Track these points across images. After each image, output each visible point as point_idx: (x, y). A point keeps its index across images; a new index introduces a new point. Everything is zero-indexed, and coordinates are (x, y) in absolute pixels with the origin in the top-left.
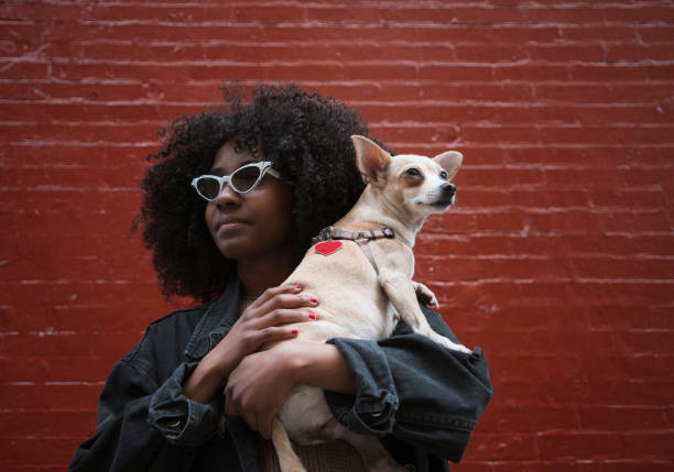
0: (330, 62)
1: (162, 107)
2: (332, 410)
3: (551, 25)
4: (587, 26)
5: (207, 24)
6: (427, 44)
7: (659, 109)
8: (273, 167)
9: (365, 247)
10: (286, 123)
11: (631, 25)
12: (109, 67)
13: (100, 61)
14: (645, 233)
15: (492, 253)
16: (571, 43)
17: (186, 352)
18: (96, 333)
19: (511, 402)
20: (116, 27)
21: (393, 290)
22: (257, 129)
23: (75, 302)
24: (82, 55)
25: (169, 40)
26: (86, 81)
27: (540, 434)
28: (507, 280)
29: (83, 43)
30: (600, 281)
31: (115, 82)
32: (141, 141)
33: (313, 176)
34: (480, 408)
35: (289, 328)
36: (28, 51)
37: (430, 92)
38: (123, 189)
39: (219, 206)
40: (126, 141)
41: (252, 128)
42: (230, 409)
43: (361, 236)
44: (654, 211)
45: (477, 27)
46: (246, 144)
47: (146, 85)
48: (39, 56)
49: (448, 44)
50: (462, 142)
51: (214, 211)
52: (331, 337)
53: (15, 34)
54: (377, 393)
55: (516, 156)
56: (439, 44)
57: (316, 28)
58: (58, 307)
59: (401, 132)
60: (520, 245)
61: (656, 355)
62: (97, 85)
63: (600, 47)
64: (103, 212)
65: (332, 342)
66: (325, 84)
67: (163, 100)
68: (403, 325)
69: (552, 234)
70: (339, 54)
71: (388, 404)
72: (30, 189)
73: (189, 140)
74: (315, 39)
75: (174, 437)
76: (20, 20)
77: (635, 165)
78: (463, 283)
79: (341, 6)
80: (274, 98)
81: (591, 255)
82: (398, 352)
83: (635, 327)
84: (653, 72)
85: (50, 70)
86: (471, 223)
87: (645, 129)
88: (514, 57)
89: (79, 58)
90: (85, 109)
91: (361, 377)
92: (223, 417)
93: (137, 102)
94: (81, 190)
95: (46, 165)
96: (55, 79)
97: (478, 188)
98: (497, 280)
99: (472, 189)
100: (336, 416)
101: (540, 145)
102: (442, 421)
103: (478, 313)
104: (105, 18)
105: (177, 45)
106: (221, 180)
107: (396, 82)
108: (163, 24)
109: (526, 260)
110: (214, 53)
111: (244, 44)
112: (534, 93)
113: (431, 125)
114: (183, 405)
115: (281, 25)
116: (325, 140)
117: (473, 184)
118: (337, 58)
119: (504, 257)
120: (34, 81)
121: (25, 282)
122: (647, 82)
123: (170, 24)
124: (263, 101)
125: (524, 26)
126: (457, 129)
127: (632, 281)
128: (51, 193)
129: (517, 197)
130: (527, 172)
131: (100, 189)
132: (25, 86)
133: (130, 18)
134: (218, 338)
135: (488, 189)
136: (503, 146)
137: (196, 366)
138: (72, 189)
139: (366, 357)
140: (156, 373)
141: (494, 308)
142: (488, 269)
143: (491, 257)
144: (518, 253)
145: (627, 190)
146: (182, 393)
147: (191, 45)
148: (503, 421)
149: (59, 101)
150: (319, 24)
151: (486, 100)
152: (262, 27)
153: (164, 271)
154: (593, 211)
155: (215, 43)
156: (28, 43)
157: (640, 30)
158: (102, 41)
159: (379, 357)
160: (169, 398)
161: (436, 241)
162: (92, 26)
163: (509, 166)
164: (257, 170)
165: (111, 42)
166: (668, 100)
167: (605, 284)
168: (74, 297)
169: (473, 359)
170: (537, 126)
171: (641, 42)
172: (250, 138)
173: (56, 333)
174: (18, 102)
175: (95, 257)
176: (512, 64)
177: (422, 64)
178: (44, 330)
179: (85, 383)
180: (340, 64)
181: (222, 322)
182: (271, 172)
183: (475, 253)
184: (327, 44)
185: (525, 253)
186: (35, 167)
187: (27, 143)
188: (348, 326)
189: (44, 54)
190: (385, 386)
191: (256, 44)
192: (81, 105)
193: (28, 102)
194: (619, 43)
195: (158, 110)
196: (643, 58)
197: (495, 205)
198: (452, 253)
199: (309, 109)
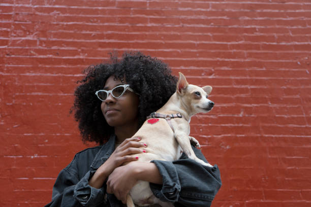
0: (159, 41)
1: (86, 59)
2: (153, 191)
3: (253, 26)
4: (268, 27)
5: (106, 24)
6: (200, 34)
7: (299, 63)
8: (130, 87)
9: (169, 121)
10: (136, 69)
11: (287, 27)
12: (64, 42)
13: (60, 39)
14: (292, 116)
15: (227, 123)
16: (262, 34)
17: (91, 166)
18: (56, 157)
19: (235, 188)
20: (67, 25)
21: (180, 139)
22: (124, 71)
23: (47, 143)
24: (52, 37)
25: (90, 31)
26: (54, 48)
27: (247, 201)
28: (233, 135)
29: (53, 32)
30: (273, 136)
31: (66, 48)
32: (77, 74)
33: (147, 91)
34: (216, 191)
35: (134, 156)
36: (29, 34)
37: (201, 54)
38: (69, 94)
39: (106, 103)
40: (70, 74)
41: (122, 70)
42: (109, 191)
43: (168, 116)
44: (296, 106)
45: (222, 27)
46: (119, 77)
47: (80, 50)
48: (34, 37)
49: (209, 34)
50: (215, 75)
51: (104, 105)
52: (152, 160)
53: (23, 27)
54: (171, 184)
55: (238, 82)
56: (206, 34)
57: (153, 27)
58: (40, 145)
59: (189, 71)
60: (239, 120)
61: (297, 168)
62: (59, 50)
63: (274, 37)
64: (60, 104)
65: (153, 162)
66: (157, 50)
67: (86, 56)
68: (184, 155)
69: (253, 116)
70: (162, 38)
71: (176, 189)
72: (28, 94)
73: (95, 75)
74: (153, 31)
75: (85, 203)
76: (26, 21)
77: (288, 86)
78: (215, 136)
79: (164, 17)
80: (131, 58)
81: (269, 125)
82: (181, 166)
83: (288, 156)
84: (297, 47)
85: (38, 43)
86: (218, 110)
87: (293, 71)
88: (237, 40)
89: (51, 38)
90: (53, 60)
91: (165, 177)
92: (106, 195)
93: (76, 57)
94: (51, 95)
95: (35, 84)
96: (40, 47)
97: (222, 95)
98: (229, 135)
99: (219, 96)
100: (154, 194)
101: (248, 78)
102: (199, 196)
103: (221, 149)
104: (62, 21)
105: (93, 33)
106: (108, 92)
107: (187, 50)
108: (87, 24)
109: (242, 127)
110: (110, 37)
111: (122, 33)
112: (246, 56)
113: (201, 68)
114: (89, 189)
115: (138, 25)
116: (152, 76)
117: (220, 94)
118: (162, 39)
119: (232, 125)
120: (32, 48)
121: (25, 134)
122: (294, 51)
123: (91, 24)
124: (127, 59)
125: (241, 27)
126: (213, 70)
127: (286, 136)
128: (38, 96)
129: (238, 100)
130: (243, 89)
131: (59, 94)
132: (27, 50)
133: (73, 21)
134: (105, 160)
135: (226, 96)
136: (232, 78)
137: (95, 172)
138: (47, 94)
139: (167, 168)
140: (78, 175)
141: (228, 147)
142: (226, 130)
143: (227, 125)
144: (238, 123)
145: (285, 97)
146: (89, 184)
147: (99, 33)
148: (231, 196)
149: (42, 56)
150: (154, 25)
151: (225, 58)
152: (130, 25)
153: (83, 131)
154: (271, 106)
155: (110, 32)
156: (29, 31)
157: (290, 29)
158: (61, 31)
159: (173, 168)
160: (83, 186)
161: (203, 118)
162: (57, 25)
163: (235, 86)
164: (123, 88)
165: (65, 31)
166: (302, 59)
167: (275, 137)
168: (47, 141)
169: (213, 170)
170: (247, 69)
171: (291, 34)
172: (121, 74)
173: (38, 157)
174: (24, 56)
175: (56, 124)
176: (237, 43)
177: (198, 42)
178: (33, 155)
179: (51, 179)
180: (163, 42)
181: (107, 153)
182: (129, 89)
183: (220, 123)
184: (158, 33)
185: (242, 123)
186: (31, 84)
187: (28, 74)
188: (160, 155)
189: (35, 36)
190: (175, 181)
191: (127, 33)
192: (51, 58)
193: (28, 57)
194: (282, 35)
195: (84, 60)
196: (292, 41)
197: (229, 103)
198: (210, 123)
199: (146, 62)
